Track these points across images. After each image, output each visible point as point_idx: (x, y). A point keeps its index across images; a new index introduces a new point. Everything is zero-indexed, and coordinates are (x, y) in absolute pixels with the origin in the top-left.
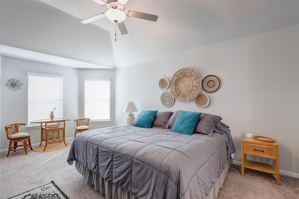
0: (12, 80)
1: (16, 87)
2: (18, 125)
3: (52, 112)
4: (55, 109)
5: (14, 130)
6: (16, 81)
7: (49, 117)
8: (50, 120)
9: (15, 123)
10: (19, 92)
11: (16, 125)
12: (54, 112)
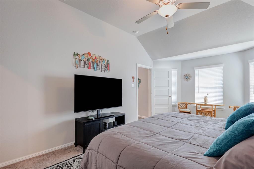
0: (186, 75)
1: (188, 79)
2: (187, 104)
3: (205, 97)
4: (208, 94)
5: (185, 106)
6: (188, 75)
7: (203, 101)
8: (204, 103)
9: (186, 102)
10: (190, 82)
11: (186, 103)
12: (207, 97)
